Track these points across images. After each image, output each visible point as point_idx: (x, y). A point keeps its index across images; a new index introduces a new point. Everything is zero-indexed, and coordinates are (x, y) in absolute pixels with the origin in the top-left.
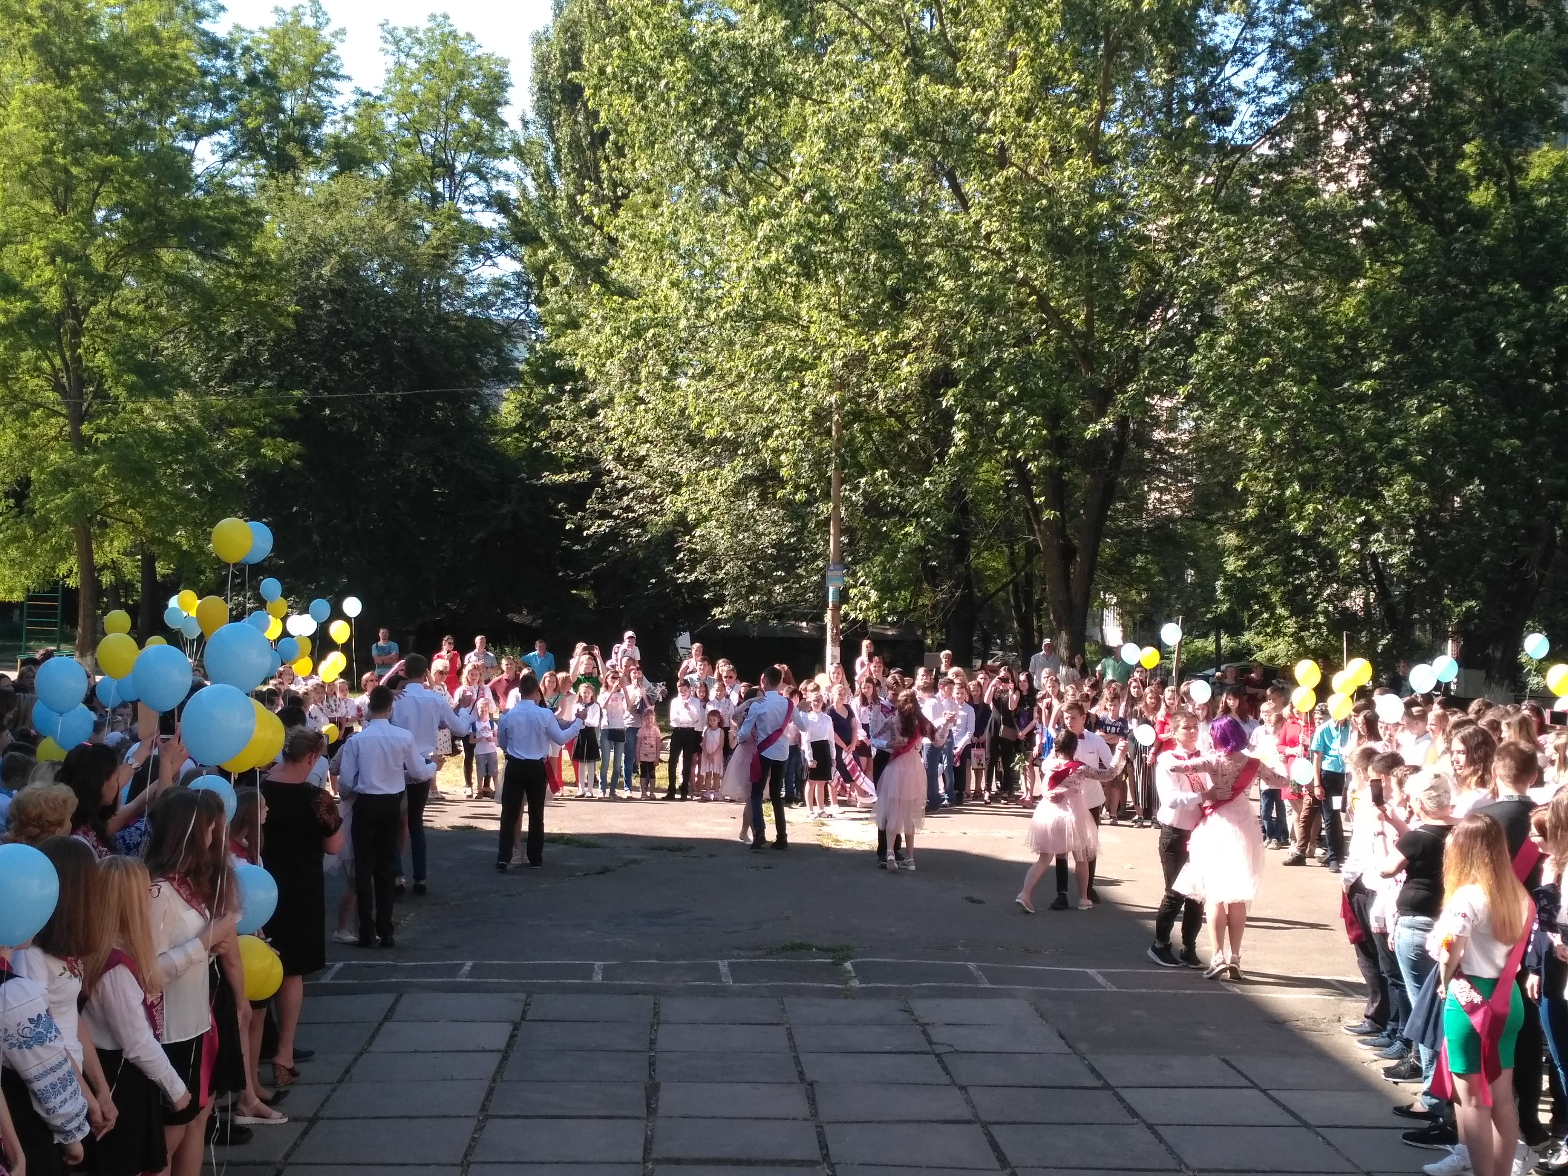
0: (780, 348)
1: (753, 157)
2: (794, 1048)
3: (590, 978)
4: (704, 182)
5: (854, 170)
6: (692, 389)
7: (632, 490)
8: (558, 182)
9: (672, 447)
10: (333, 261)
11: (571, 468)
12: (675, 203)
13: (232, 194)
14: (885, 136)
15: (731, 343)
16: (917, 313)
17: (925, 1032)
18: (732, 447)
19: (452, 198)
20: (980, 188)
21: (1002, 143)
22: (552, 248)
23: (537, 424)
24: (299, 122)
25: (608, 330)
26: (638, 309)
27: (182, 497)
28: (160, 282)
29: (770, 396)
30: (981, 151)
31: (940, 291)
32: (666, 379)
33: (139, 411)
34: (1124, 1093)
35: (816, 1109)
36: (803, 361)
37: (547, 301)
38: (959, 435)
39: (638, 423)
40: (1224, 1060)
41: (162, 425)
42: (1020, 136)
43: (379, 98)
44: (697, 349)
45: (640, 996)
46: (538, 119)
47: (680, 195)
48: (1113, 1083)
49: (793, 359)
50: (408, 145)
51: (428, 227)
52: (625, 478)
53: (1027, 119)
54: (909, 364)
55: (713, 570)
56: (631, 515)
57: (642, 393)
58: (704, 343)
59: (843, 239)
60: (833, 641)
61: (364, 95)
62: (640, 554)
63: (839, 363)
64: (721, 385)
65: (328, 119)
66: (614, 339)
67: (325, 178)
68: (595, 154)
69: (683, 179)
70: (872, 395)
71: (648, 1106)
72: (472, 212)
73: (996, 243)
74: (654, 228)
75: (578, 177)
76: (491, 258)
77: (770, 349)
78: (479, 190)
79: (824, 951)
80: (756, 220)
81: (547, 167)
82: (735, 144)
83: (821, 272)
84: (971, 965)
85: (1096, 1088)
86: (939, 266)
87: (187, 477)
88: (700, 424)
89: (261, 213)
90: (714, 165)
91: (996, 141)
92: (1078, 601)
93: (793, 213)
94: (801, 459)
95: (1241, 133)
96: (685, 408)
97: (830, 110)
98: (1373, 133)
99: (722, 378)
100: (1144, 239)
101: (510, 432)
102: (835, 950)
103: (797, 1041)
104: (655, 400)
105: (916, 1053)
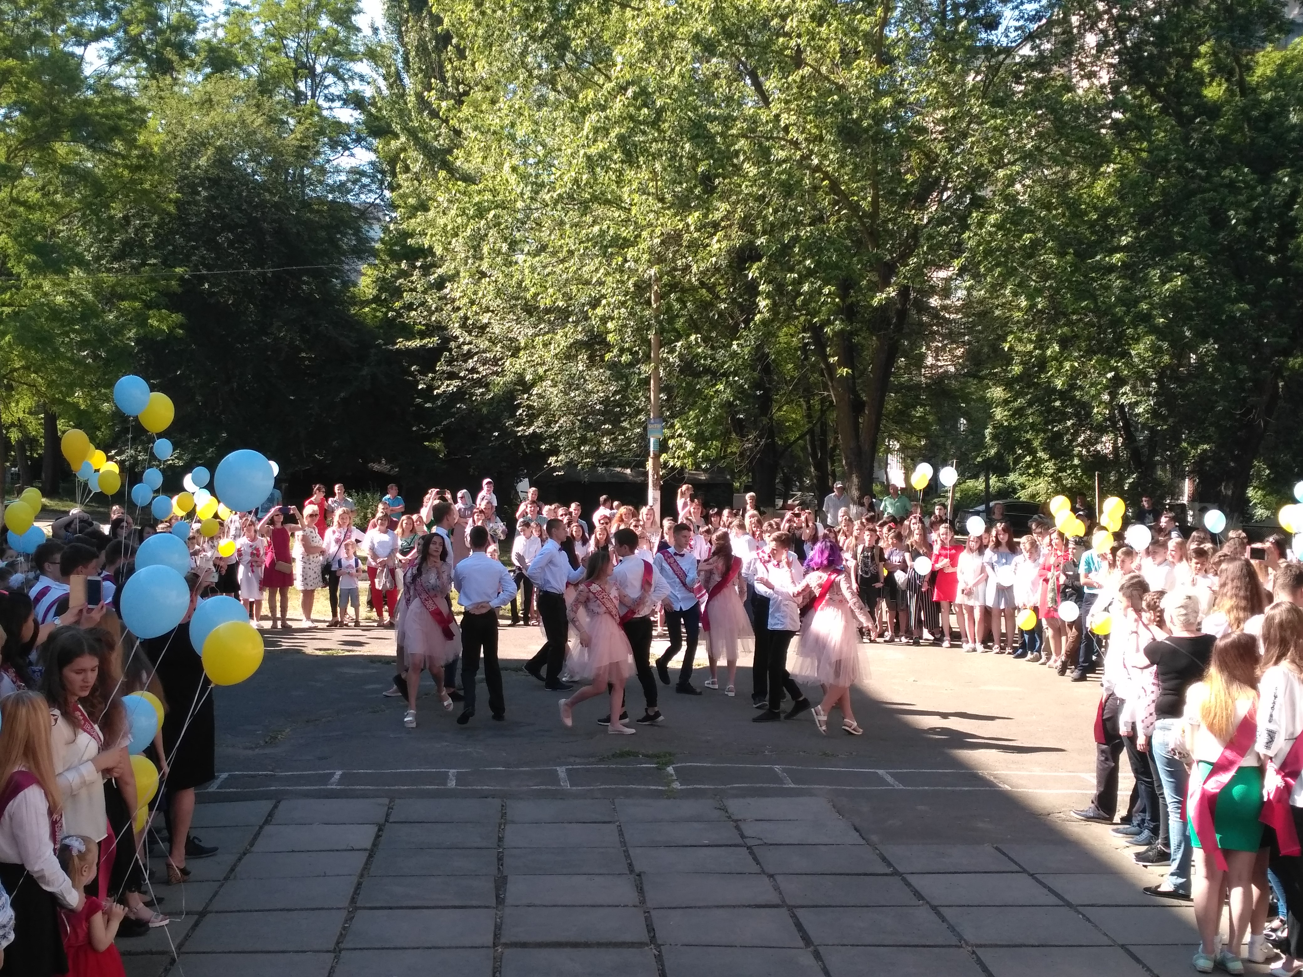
0: (605, 227)
1: (580, 58)
2: (624, 843)
3: (446, 784)
4: (536, 81)
5: (668, 69)
6: (528, 264)
7: (476, 353)
8: (407, 80)
9: (511, 316)
10: (209, 152)
11: (422, 335)
12: (511, 100)
13: (119, 94)
14: (696, 39)
15: (562, 223)
16: (724, 197)
17: (738, 828)
18: (564, 315)
19: (313, 96)
20: (779, 85)
21: (798, 45)
22: (403, 139)
23: (392, 296)
24: (175, 29)
25: (453, 212)
26: (479, 192)
27: (79, 363)
28: (56, 173)
29: (597, 270)
30: (780, 52)
31: (745, 176)
32: (506, 255)
33: (39, 287)
34: (910, 878)
35: (644, 897)
36: (625, 239)
37: (399, 186)
38: (763, 303)
39: (480, 294)
40: (997, 848)
41: (59, 299)
42: (813, 39)
43: (247, 8)
44: (532, 229)
45: (489, 800)
46: (388, 25)
47: (515, 93)
48: (901, 870)
49: (618, 236)
50: (274, 49)
51: (292, 121)
52: (470, 343)
53: (820, 25)
54: (719, 241)
55: (548, 424)
56: (475, 376)
57: (485, 267)
58: (539, 224)
59: (660, 131)
60: (654, 485)
61: (233, 4)
62: (485, 410)
63: (657, 241)
64: (554, 260)
65: (201, 26)
66: (459, 220)
67: (200, 78)
68: (439, 56)
69: (517, 78)
70: (686, 269)
71: (497, 897)
72: (330, 108)
73: (794, 134)
74: (493, 121)
75: (425, 76)
76: (349, 149)
77: (596, 229)
78: (337, 89)
79: (649, 757)
80: (585, 112)
81: (397, 69)
82: (563, 46)
83: (641, 159)
84: (777, 768)
85: (886, 875)
86: (745, 153)
87: (82, 345)
88: (536, 295)
89: (144, 110)
90: (545, 66)
91: (793, 43)
92: (866, 448)
93: (618, 106)
94: (625, 326)
95: (1007, 36)
96: (522, 281)
97: (648, 14)
98: (1121, 36)
99: (554, 254)
100: (922, 130)
101: (367, 303)
102: (658, 757)
103: (627, 837)
104: (497, 274)
105: (730, 846)
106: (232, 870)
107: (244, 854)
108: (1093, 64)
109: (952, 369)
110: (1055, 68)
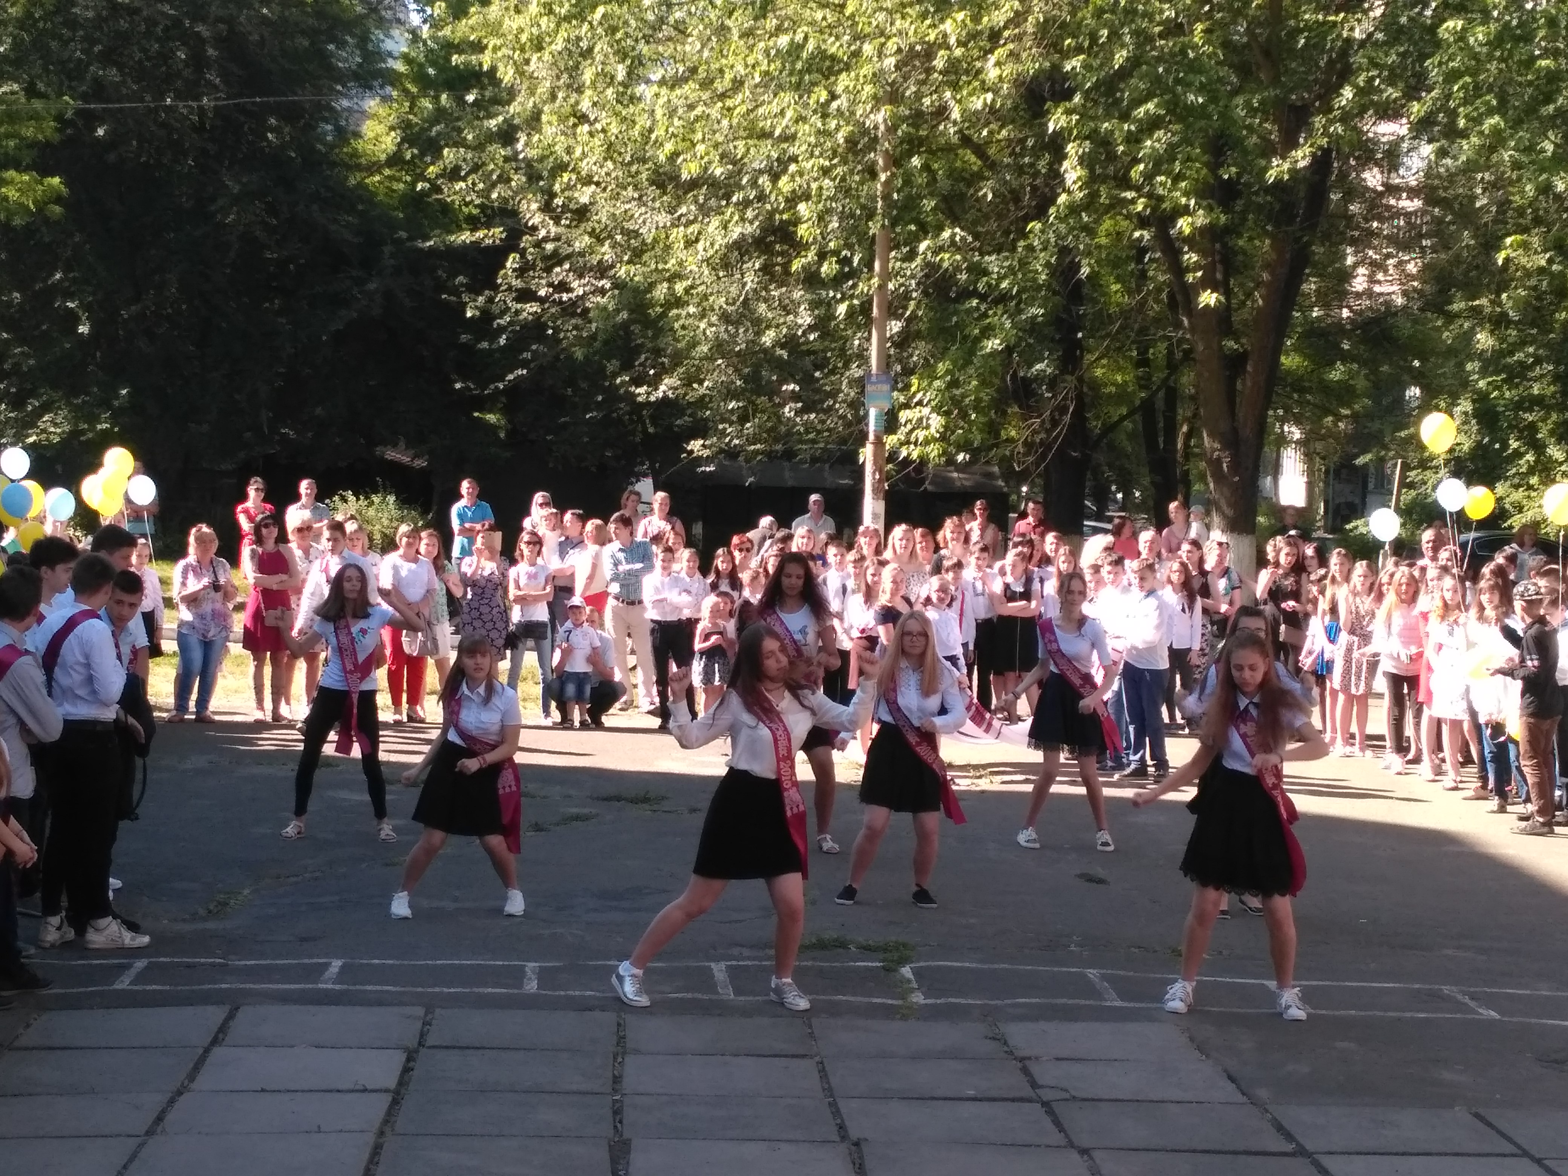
2: (829, 1091)
3: (520, 986)
6: (661, 101)
7: (568, 257)
9: (630, 192)
11: (474, 223)
15: (722, 30)
17: (1025, 1071)
18: (724, 189)
23: (422, 154)
29: (782, 112)
32: (622, 84)
34: (1323, 1160)
36: (833, 58)
38: (1072, 173)
40: (1479, 1117)
44: (670, 39)
45: (596, 1013)
48: (1310, 1147)
49: (821, 54)
52: (557, 239)
54: (998, 64)
55: (689, 381)
56: (565, 297)
57: (585, 105)
58: (681, 29)
60: (875, 491)
62: (580, 356)
63: (890, 62)
64: (705, 96)
66: (543, 22)
70: (941, 111)
71: (614, 1173)
77: (783, 41)
79: (867, 950)
84: (1092, 973)
85: (1286, 1154)
88: (675, 154)
92: (1248, 433)
94: (828, 211)
96: (651, 131)
99: (707, 84)
101: (374, 167)
102: (885, 949)
103: (834, 1081)
104: (604, 119)
105: (1013, 1100)
106: (159, 1119)
107: (180, 1093)
109: (1400, 300)
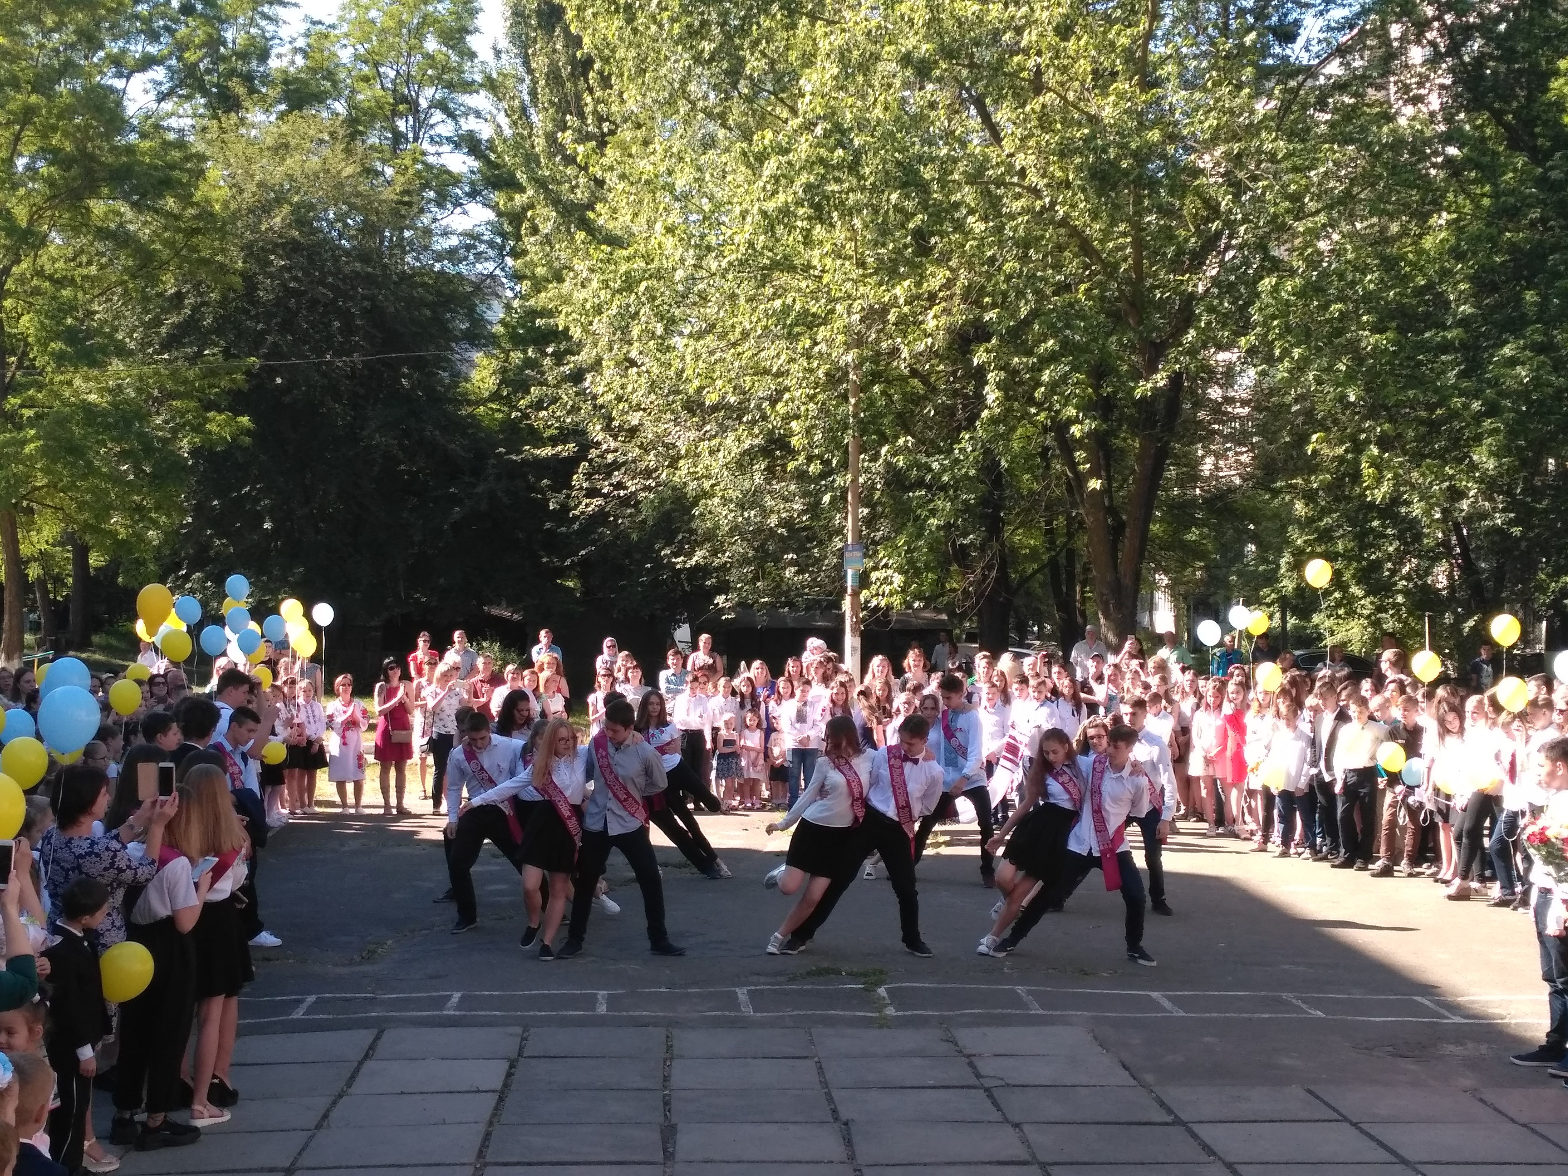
0: (789, 301)
1: (756, 86)
2: (825, 1084)
3: (594, 1009)
4: (701, 116)
5: (871, 99)
6: (690, 350)
7: (624, 464)
8: (534, 118)
9: (669, 416)
10: (285, 211)
11: (554, 441)
12: (668, 140)
13: (171, 136)
14: (906, 60)
15: (733, 297)
16: (943, 260)
17: (971, 1065)
18: (737, 412)
19: (416, 139)
20: (1014, 117)
21: (1038, 66)
22: (530, 192)
23: (515, 392)
24: (243, 56)
25: (595, 284)
26: (629, 259)
27: (117, 479)
28: (90, 237)
29: (778, 355)
30: (1014, 75)
31: (967, 234)
32: (661, 337)
33: (70, 383)
34: (1196, 1128)
35: (853, 1152)
36: (814, 315)
37: (525, 253)
38: (992, 395)
39: (630, 388)
40: (1310, 1092)
41: (93, 397)
42: (1057, 57)
43: (333, 27)
44: (695, 304)
45: (651, 1029)
46: (511, 46)
47: (673, 130)
48: (1184, 1117)
49: (806, 312)
50: (366, 79)
51: (389, 171)
52: (616, 451)
53: (1065, 38)
54: (935, 317)
55: (714, 553)
56: (622, 493)
57: (634, 354)
58: (704, 297)
59: (861, 178)
60: (853, 630)
61: (314, 23)
62: (634, 537)
63: (856, 317)
64: (723, 344)
65: (274, 52)
66: (602, 293)
67: (273, 118)
68: (576, 86)
69: (677, 112)
70: (894, 352)
71: (665, 1150)
72: (439, 154)
73: (1033, 178)
74: (645, 166)
75: (557, 112)
76: (461, 205)
77: (778, 303)
78: (446, 129)
79: (853, 976)
80: (762, 158)
81: (522, 102)
82: (735, 73)
83: (835, 214)
84: (1019, 989)
85: (1167, 1124)
86: (968, 206)
87: (124, 456)
88: (700, 389)
89: (202, 158)
90: (712, 95)
91: (1031, 63)
92: (1127, 581)
93: (803, 147)
94: (814, 426)
95: (1307, 50)
96: (683, 371)
97: (843, 30)
98: (1454, 50)
99: (722, 336)
100: (1197, 172)
101: (484, 402)
102: (865, 975)
103: (828, 1076)
104: (648, 362)
105: (963, 1087)
106: (325, 1116)
107: (340, 1096)
108: (1420, 85)
109: (1238, 481)
110: (1370, 91)
